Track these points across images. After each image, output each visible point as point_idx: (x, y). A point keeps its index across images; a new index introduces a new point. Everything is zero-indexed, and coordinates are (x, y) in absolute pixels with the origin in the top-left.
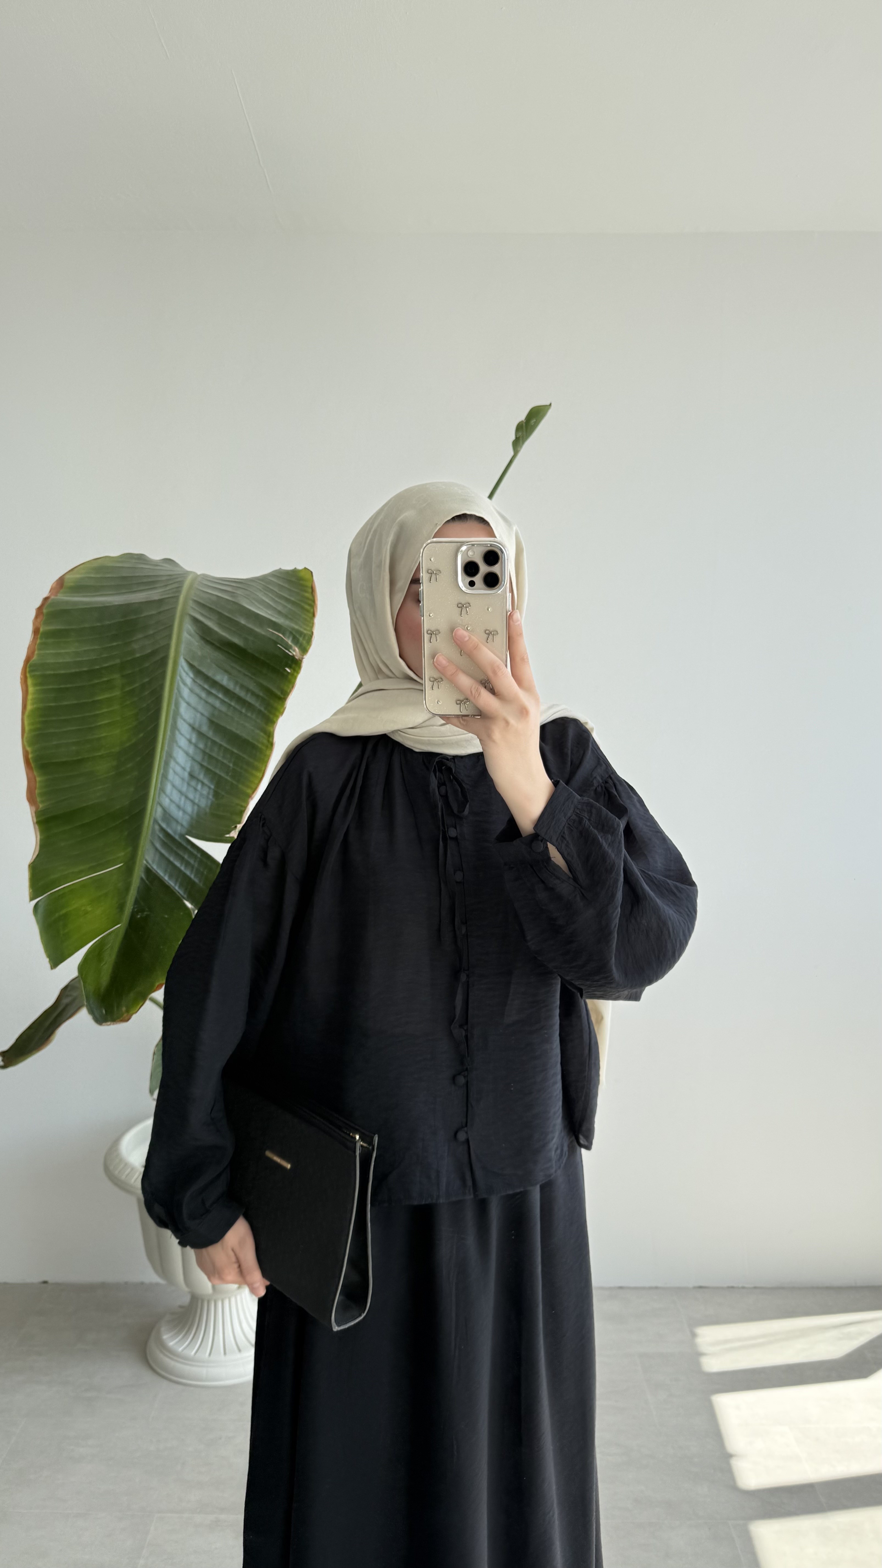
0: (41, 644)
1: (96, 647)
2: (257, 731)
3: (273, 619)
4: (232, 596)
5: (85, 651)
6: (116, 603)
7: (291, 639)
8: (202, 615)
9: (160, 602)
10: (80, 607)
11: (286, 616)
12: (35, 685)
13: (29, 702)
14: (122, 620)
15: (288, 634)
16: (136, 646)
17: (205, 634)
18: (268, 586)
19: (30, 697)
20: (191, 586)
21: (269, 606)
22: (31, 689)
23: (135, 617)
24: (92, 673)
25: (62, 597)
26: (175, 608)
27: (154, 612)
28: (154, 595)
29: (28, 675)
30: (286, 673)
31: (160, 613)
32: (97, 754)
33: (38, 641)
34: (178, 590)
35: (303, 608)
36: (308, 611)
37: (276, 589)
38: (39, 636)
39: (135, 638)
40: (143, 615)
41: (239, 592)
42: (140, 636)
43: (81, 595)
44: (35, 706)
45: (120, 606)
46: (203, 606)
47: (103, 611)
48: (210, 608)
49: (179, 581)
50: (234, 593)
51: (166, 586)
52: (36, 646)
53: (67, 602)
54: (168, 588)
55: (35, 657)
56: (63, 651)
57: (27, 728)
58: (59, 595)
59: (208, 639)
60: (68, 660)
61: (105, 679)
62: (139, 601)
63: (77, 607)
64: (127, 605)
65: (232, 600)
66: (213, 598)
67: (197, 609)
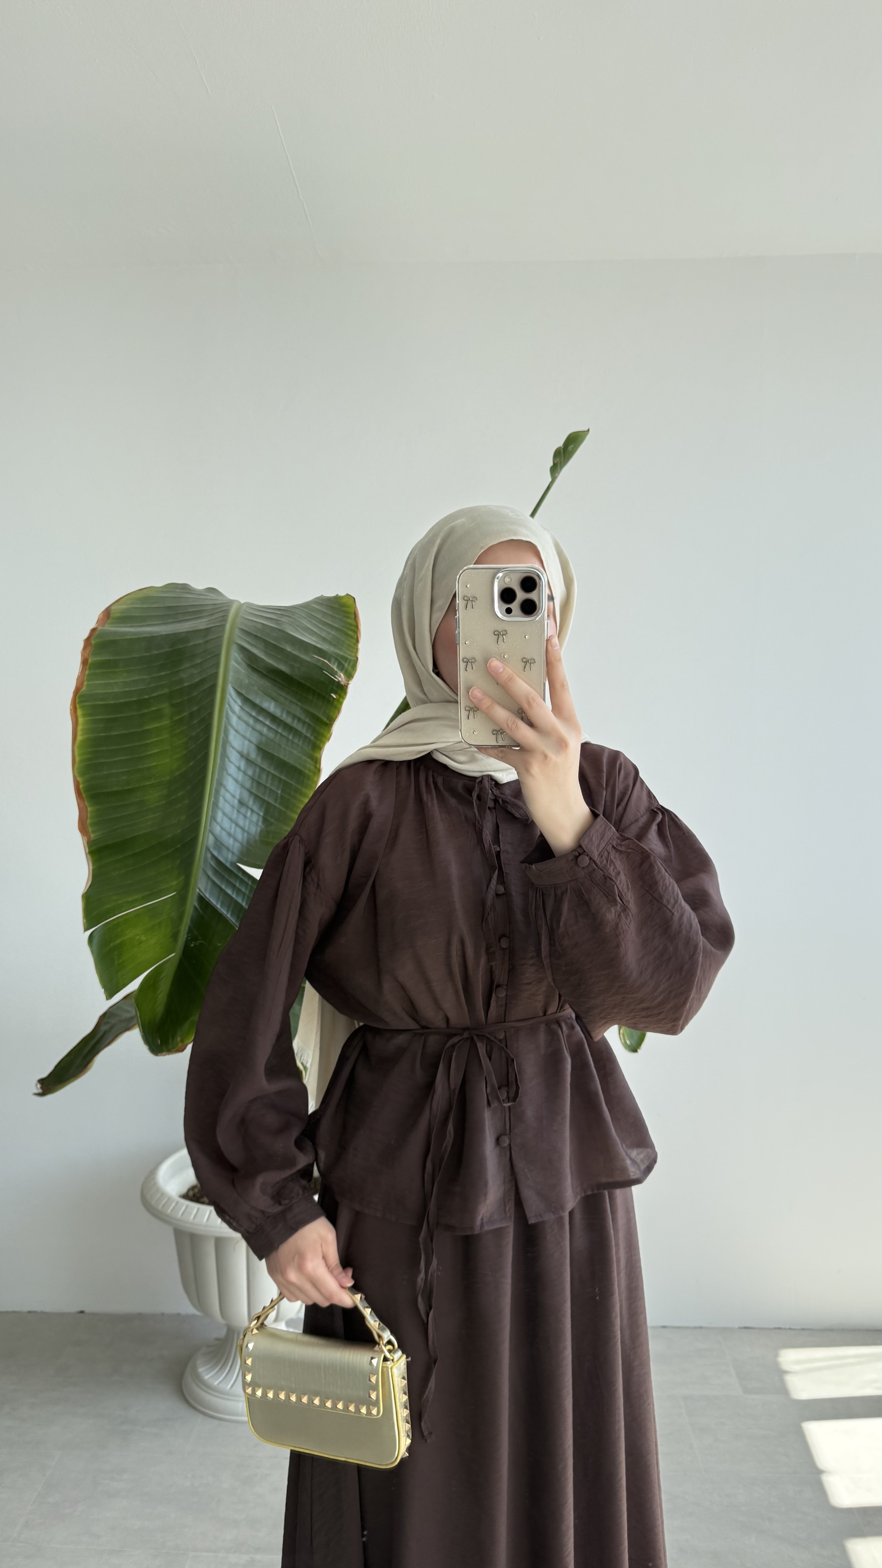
0: (89, 675)
1: (146, 677)
2: (304, 758)
3: (319, 646)
4: (276, 624)
5: (134, 680)
6: (164, 633)
7: (336, 664)
8: (249, 643)
9: (207, 631)
10: (128, 637)
11: (330, 643)
12: (84, 715)
13: (79, 733)
14: (170, 649)
15: (333, 660)
16: (183, 675)
17: (252, 662)
18: (310, 612)
19: (80, 728)
20: (237, 615)
21: (313, 633)
22: (81, 720)
23: (182, 646)
24: (142, 703)
25: (108, 628)
26: (221, 637)
27: (201, 641)
28: (201, 624)
29: (78, 706)
30: (331, 699)
31: (207, 642)
32: (147, 783)
33: (87, 672)
34: (224, 618)
35: (347, 634)
36: (351, 637)
37: (319, 616)
38: (88, 666)
39: (182, 668)
40: (191, 644)
41: (284, 619)
42: (187, 665)
43: (128, 625)
44: (85, 736)
45: (167, 635)
46: (249, 634)
47: (151, 641)
48: (256, 636)
49: (226, 610)
50: (279, 620)
51: (212, 615)
52: (85, 677)
53: (115, 633)
54: (213, 617)
55: (84, 689)
56: (112, 681)
57: (77, 759)
58: (106, 625)
59: (255, 667)
60: (116, 690)
61: (154, 709)
62: (186, 630)
63: (125, 638)
64: (174, 634)
65: (277, 627)
66: (259, 626)
67: (243, 637)
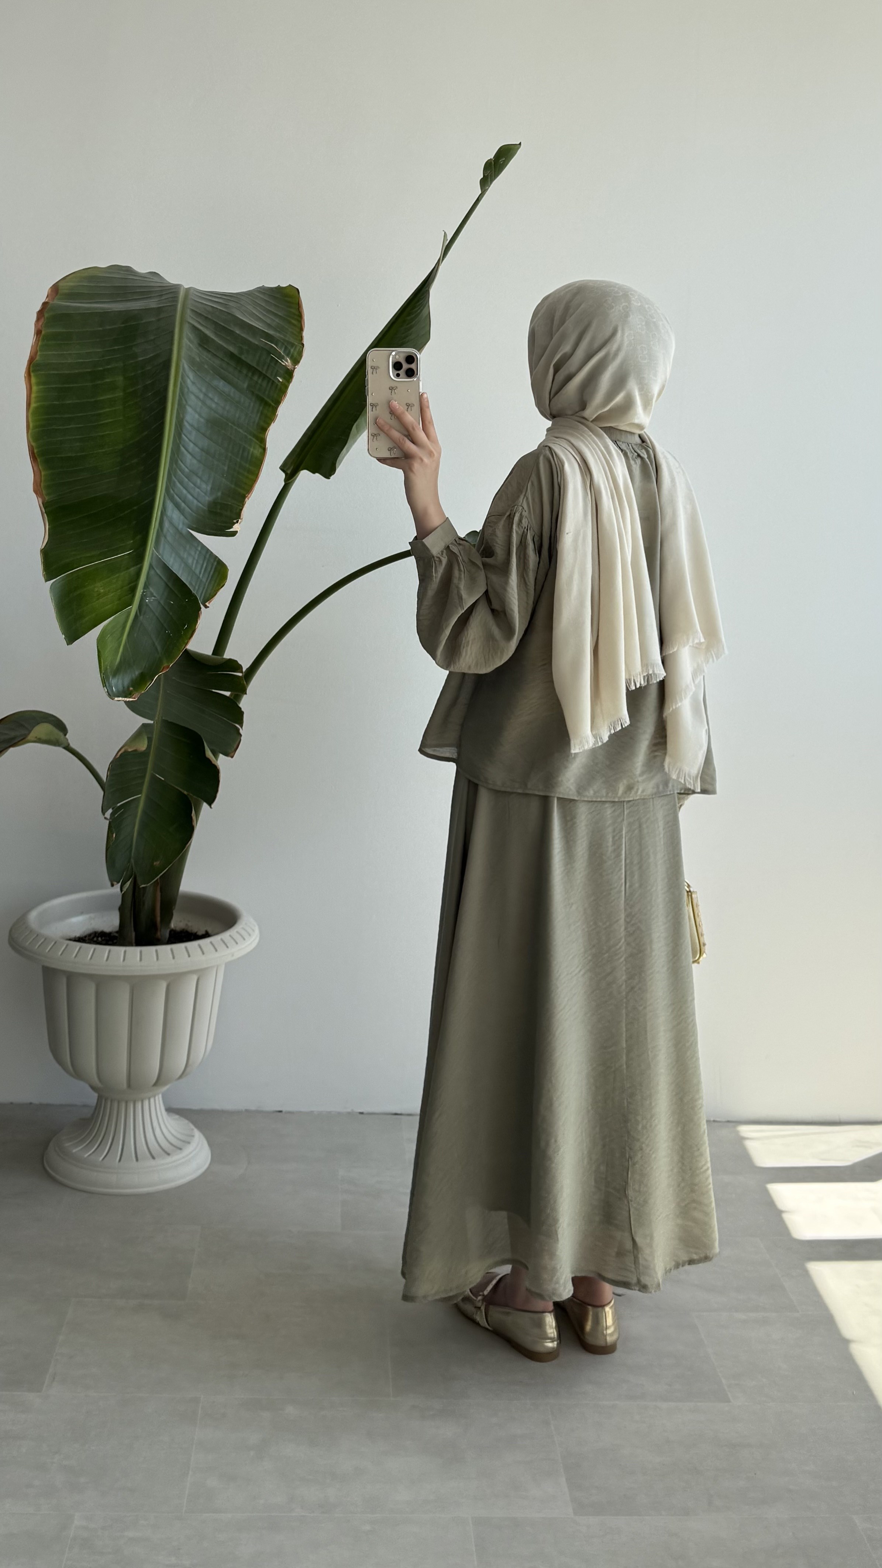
0: (43, 345)
1: (98, 350)
2: (250, 437)
3: (266, 330)
4: (225, 308)
5: (87, 353)
6: (116, 310)
7: (283, 349)
8: (199, 323)
9: (159, 310)
10: (80, 312)
11: (275, 330)
12: (38, 385)
14: (123, 325)
15: (280, 344)
16: (136, 351)
17: (204, 341)
18: (255, 300)
19: (34, 394)
20: (186, 298)
21: (259, 319)
22: (35, 387)
23: (135, 323)
24: (95, 375)
25: (57, 302)
26: (174, 316)
27: (153, 319)
28: (153, 304)
29: (32, 376)
30: (279, 383)
31: (159, 320)
32: (100, 451)
33: (41, 343)
34: (175, 300)
35: (291, 323)
36: (296, 326)
37: (263, 304)
38: (42, 337)
39: (136, 343)
40: (142, 322)
41: (231, 304)
42: (142, 340)
43: (79, 301)
44: (39, 403)
45: (120, 311)
46: (200, 315)
47: (104, 316)
48: (207, 318)
49: (172, 294)
50: (226, 305)
51: (161, 296)
52: (39, 347)
53: (66, 307)
54: (163, 298)
55: (38, 357)
56: (65, 352)
58: (56, 300)
59: (206, 347)
60: (70, 361)
61: (108, 380)
62: (138, 308)
63: (77, 312)
64: (127, 312)
65: (226, 311)
66: (210, 309)
67: (194, 317)
